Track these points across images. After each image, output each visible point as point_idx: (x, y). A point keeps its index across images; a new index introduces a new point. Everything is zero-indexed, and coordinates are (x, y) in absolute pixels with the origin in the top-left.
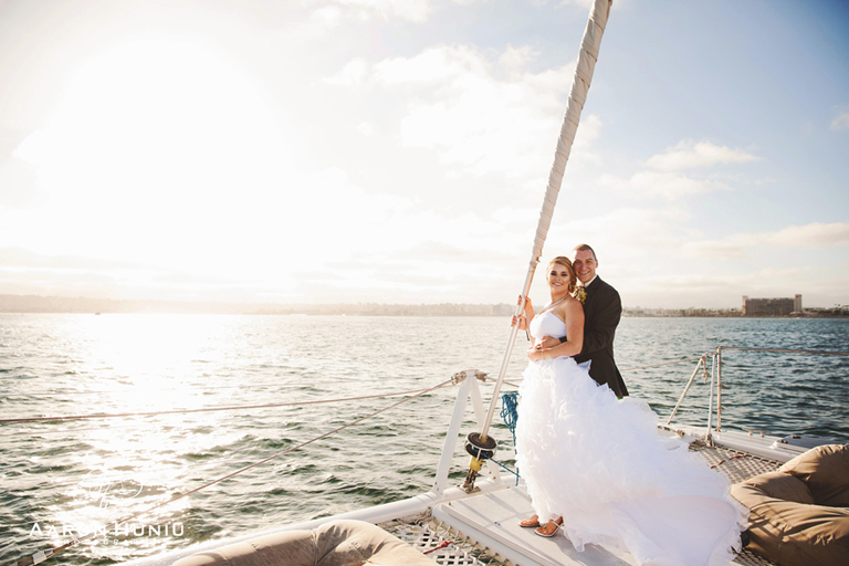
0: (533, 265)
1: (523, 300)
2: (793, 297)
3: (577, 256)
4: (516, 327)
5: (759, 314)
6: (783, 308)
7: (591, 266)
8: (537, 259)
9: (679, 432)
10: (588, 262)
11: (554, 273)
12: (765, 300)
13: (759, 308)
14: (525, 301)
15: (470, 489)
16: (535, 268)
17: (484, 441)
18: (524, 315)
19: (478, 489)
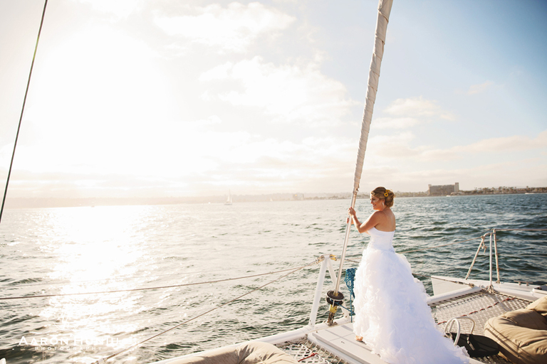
2: (454, 184)
5: (435, 194)
6: (448, 190)
8: (357, 189)
9: (469, 285)
12: (440, 186)
13: (437, 191)
15: (331, 324)
17: (337, 295)
19: (336, 324)
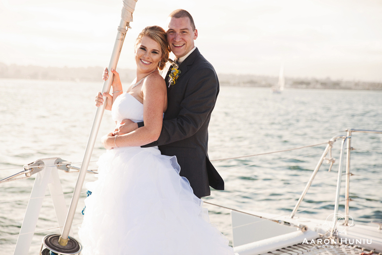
0: (123, 32)
1: (111, 74)
3: (171, 24)
4: (102, 107)
7: (187, 38)
8: (128, 24)
9: (301, 227)
10: (183, 32)
11: (143, 48)
14: (112, 76)
16: (124, 34)
17: (65, 244)
18: (111, 93)
